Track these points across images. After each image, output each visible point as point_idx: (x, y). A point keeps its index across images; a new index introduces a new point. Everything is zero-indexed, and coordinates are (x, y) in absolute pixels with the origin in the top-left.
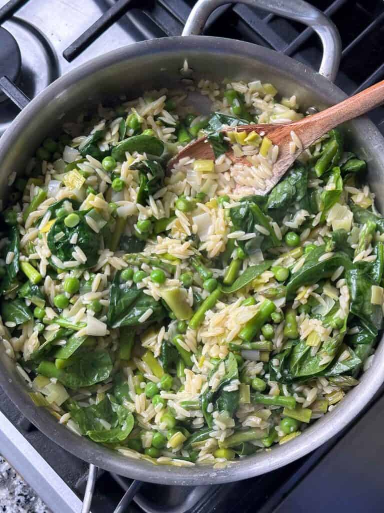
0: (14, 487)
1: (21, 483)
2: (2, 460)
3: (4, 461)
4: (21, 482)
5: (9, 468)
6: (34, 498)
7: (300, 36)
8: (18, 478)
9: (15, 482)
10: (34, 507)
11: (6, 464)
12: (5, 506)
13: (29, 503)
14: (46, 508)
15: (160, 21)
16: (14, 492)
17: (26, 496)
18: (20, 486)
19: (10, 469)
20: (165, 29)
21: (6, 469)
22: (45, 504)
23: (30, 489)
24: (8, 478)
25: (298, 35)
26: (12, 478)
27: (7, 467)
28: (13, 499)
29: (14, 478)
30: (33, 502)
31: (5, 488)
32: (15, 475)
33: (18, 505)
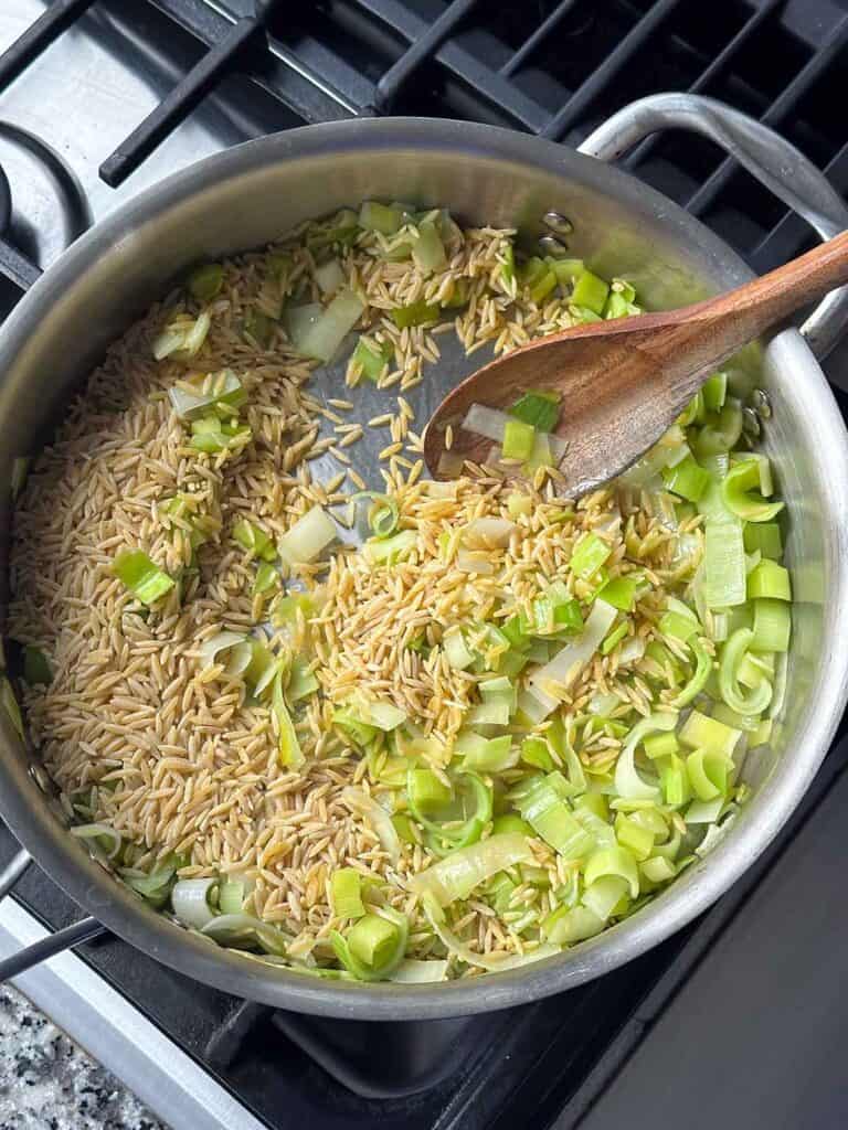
0: (71, 1075)
1: (85, 1066)
2: (41, 1020)
3: (45, 1022)
4: (86, 1062)
5: (56, 1036)
6: (116, 1093)
7: (576, 96)
8: (79, 1054)
9: (73, 1065)
10: (118, 1113)
11: (50, 1028)
12: (54, 1119)
13: (105, 1107)
14: (145, 1113)
15: (290, 96)
16: (72, 1086)
17: (98, 1092)
18: (85, 1072)
19: (59, 1038)
20: (300, 110)
21: (50, 1039)
22: (142, 1104)
23: (107, 1075)
24: (57, 1059)
25: (570, 97)
26: (65, 1057)
27: (52, 1033)
28: (72, 1101)
29: (69, 1055)
30: (116, 1103)
31: (51, 1079)
32: (72, 1048)
33: (82, 1113)
